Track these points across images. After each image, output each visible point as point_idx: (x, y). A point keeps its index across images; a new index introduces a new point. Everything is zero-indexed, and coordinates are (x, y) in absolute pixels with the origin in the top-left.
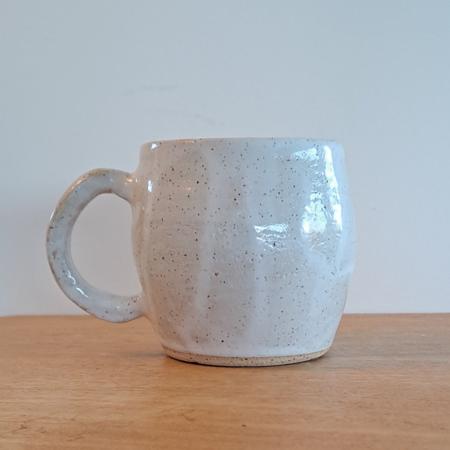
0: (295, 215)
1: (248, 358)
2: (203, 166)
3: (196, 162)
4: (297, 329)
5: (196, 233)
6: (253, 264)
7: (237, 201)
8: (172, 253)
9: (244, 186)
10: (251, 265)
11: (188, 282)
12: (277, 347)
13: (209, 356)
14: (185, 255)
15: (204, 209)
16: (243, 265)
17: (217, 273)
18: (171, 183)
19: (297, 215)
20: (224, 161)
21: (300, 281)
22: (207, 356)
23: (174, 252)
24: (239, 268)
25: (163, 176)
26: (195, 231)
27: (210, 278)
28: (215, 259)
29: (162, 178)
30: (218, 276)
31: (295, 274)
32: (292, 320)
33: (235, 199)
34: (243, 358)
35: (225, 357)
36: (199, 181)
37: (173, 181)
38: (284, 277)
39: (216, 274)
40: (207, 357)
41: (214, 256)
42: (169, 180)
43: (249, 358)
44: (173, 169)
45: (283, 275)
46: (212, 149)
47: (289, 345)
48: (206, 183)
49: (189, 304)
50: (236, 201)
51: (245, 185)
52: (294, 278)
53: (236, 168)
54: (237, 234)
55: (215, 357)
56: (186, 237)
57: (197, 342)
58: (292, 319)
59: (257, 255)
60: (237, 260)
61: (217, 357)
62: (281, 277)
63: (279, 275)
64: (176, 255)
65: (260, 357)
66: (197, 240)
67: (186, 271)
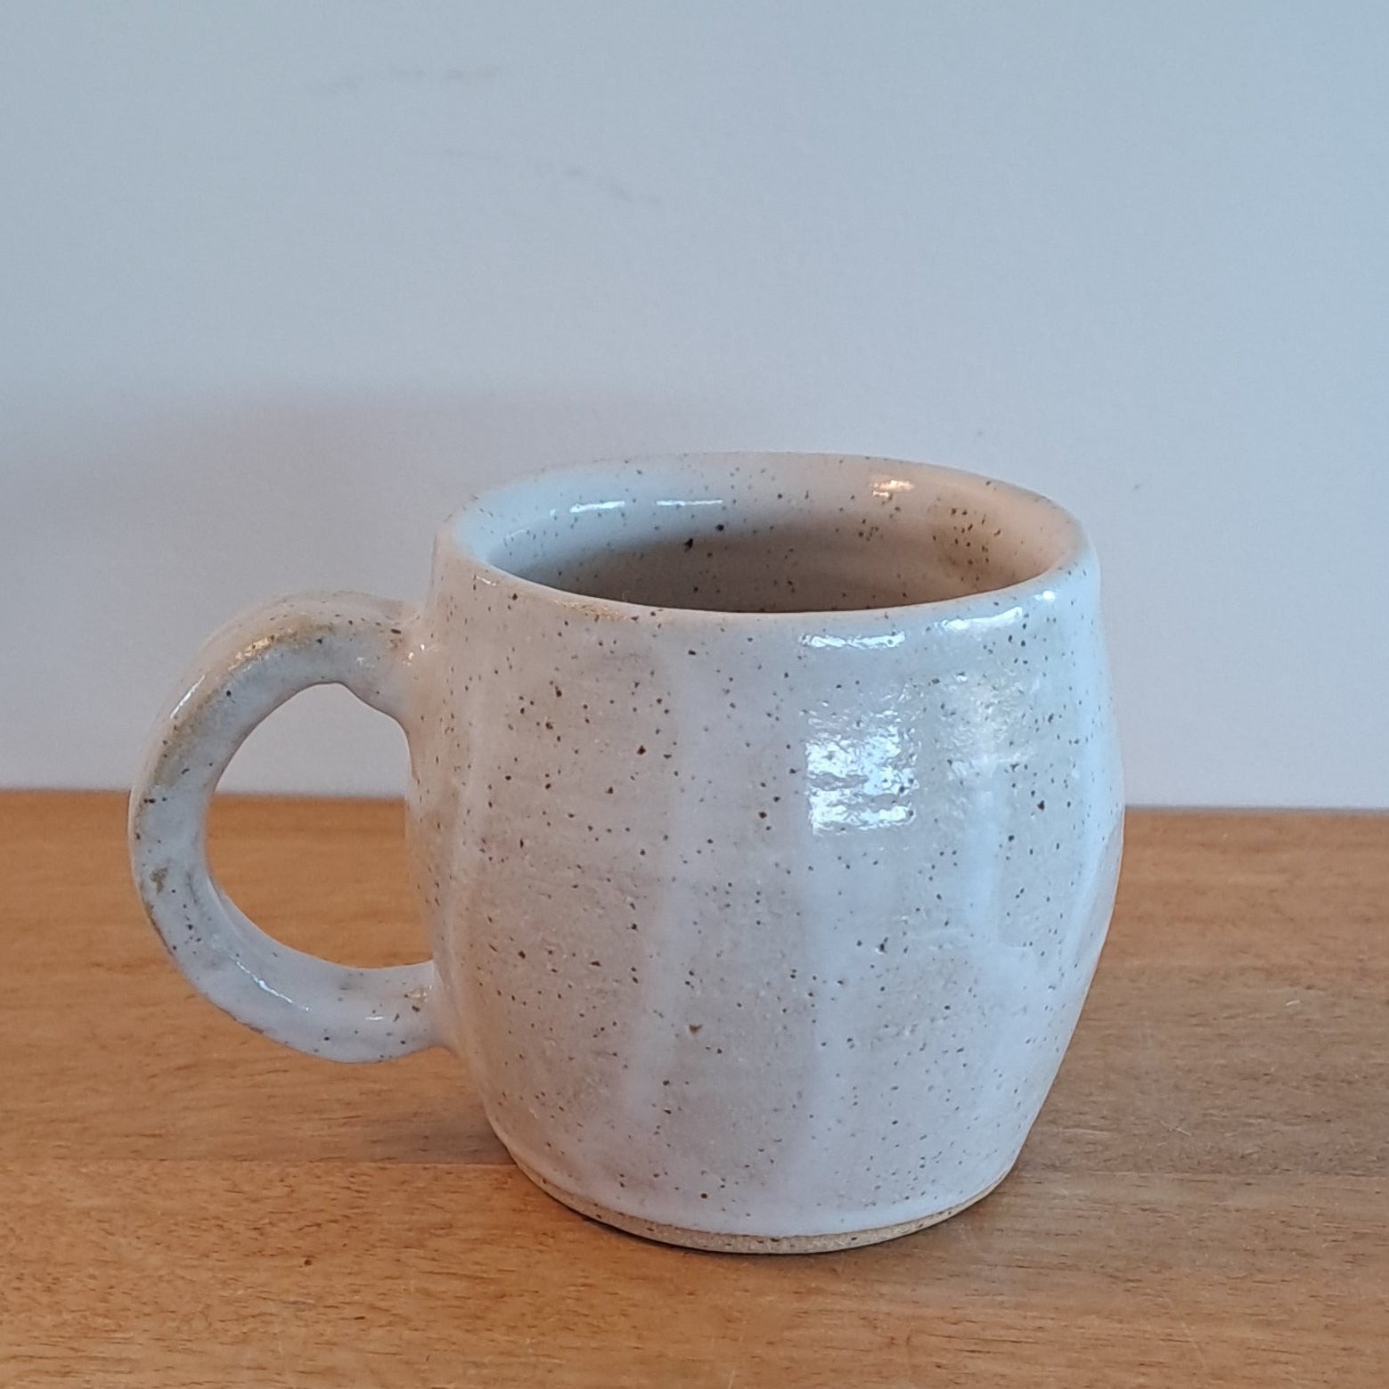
0: (948, 851)
1: (781, 1237)
2: (659, 701)
3: (637, 684)
4: (935, 1157)
5: (632, 905)
6: (813, 1006)
7: (767, 821)
8: (552, 948)
9: (793, 771)
10: (805, 1008)
11: (600, 1036)
12: (871, 1207)
13: (658, 1225)
14: (596, 964)
15: (662, 837)
16: (782, 1008)
17: (697, 1025)
18: (549, 737)
19: (954, 853)
20: (728, 691)
21: (954, 1036)
22: (652, 1223)
23: (558, 945)
24: (768, 1016)
25: (525, 704)
26: (630, 899)
27: (673, 1037)
28: (692, 987)
29: (522, 711)
30: (701, 1034)
31: (940, 1022)
32: (922, 1138)
33: (763, 815)
34: (766, 1237)
35: (708, 1233)
36: (645, 747)
37: (557, 731)
38: (907, 1033)
39: (694, 1029)
40: (651, 1225)
41: (690, 978)
42: (543, 725)
43: (785, 1238)
44: (559, 694)
45: (904, 1028)
46: (692, 653)
47: (907, 1198)
48: (667, 756)
49: (603, 1091)
50: (766, 818)
51: (794, 769)
52: (938, 1033)
53: (769, 715)
54: (765, 919)
55: (677, 1228)
56: (601, 912)
57: (622, 1185)
58: (922, 1135)
59: (824, 982)
60: (763, 993)
61: (682, 1229)
62: (898, 1035)
63: (892, 1030)
64: (565, 956)
65: (818, 1234)
66: (634, 927)
67: (594, 1007)
